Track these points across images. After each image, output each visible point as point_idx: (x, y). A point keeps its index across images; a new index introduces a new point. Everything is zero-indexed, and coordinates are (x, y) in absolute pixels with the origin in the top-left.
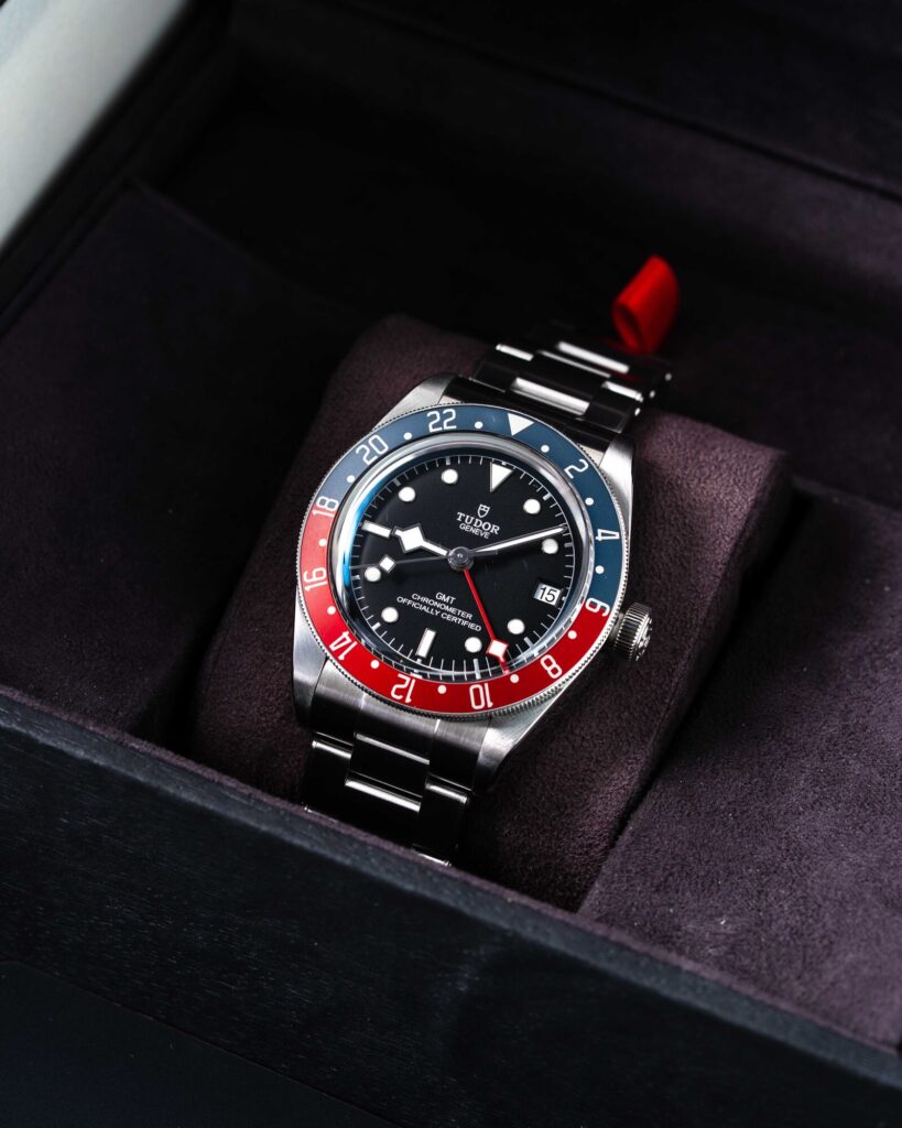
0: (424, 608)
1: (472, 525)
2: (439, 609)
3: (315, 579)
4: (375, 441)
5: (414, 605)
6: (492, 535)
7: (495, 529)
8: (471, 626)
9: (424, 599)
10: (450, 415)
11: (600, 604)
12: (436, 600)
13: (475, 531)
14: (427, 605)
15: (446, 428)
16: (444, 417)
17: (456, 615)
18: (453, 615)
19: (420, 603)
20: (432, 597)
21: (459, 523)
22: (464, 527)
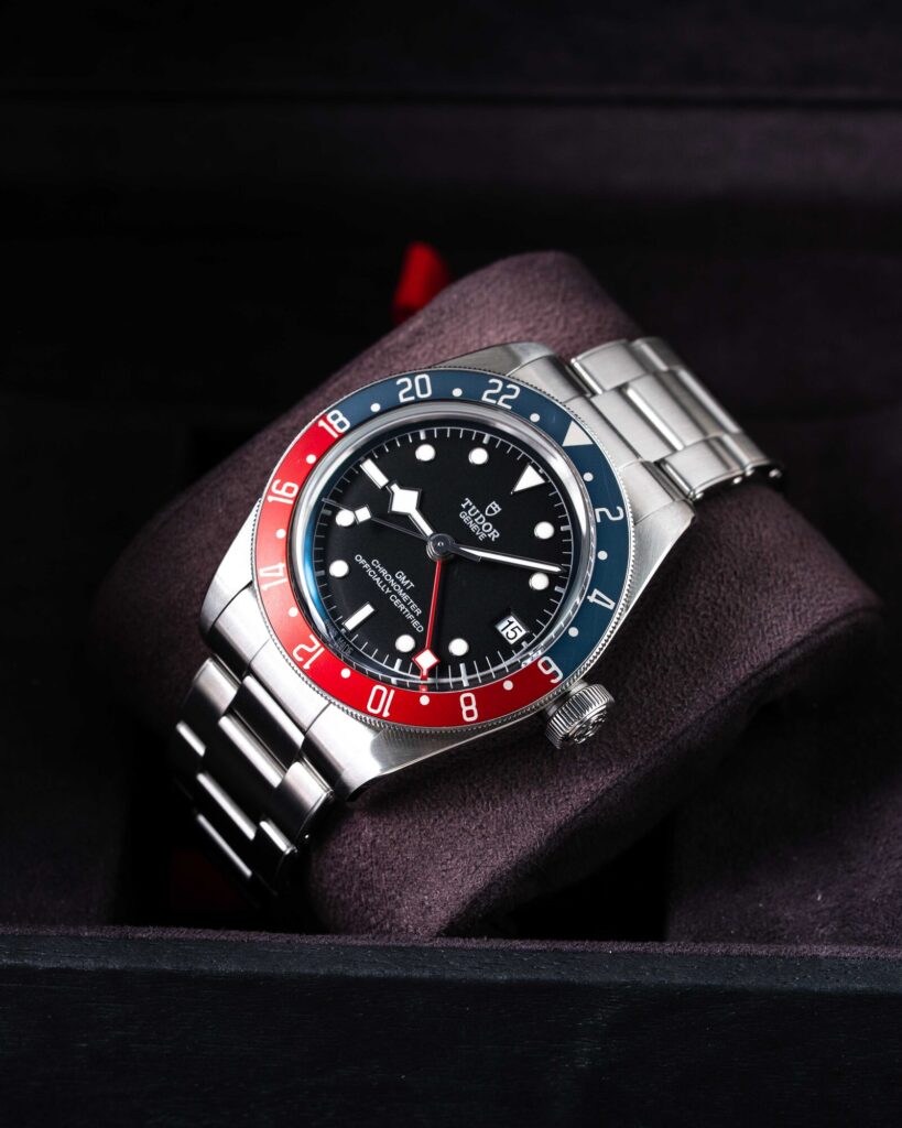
0: (378, 580)
1: (473, 518)
2: (391, 588)
3: (283, 492)
4: (422, 382)
5: (370, 571)
6: (488, 539)
7: (494, 535)
8: (415, 623)
9: (384, 572)
10: (512, 392)
11: (554, 667)
12: (394, 577)
13: (473, 527)
14: (382, 578)
15: (500, 403)
16: (505, 391)
17: (405, 604)
18: (402, 602)
19: (376, 571)
20: (392, 572)
21: (462, 509)
22: (464, 517)
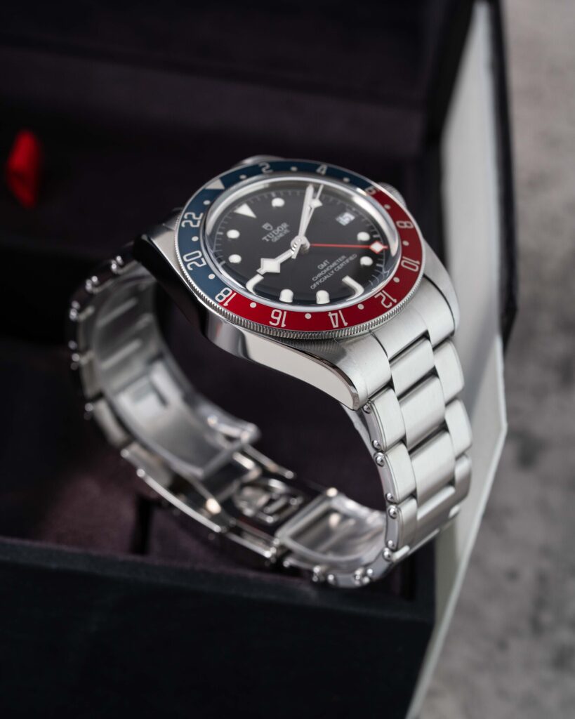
0: (326, 277)
2: (331, 270)
5: (320, 281)
8: (351, 258)
9: (319, 275)
10: (190, 215)
12: (323, 270)
13: (281, 235)
14: (325, 275)
15: (199, 219)
17: (340, 263)
18: (338, 265)
19: (320, 278)
20: (320, 271)
21: (270, 241)
22: (275, 239)
